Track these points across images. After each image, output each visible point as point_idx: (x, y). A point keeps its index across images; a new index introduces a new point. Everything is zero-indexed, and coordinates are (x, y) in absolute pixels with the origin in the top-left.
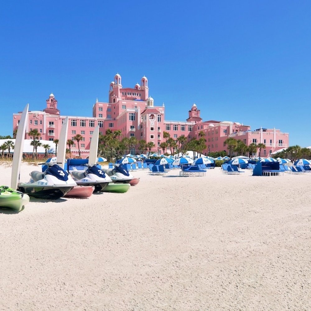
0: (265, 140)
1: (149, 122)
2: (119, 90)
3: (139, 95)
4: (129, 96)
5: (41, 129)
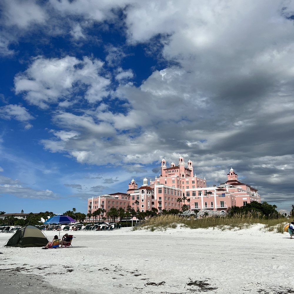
0: (206, 203)
1: (141, 196)
2: (163, 170)
3: (177, 171)
4: (170, 173)
5: (98, 206)
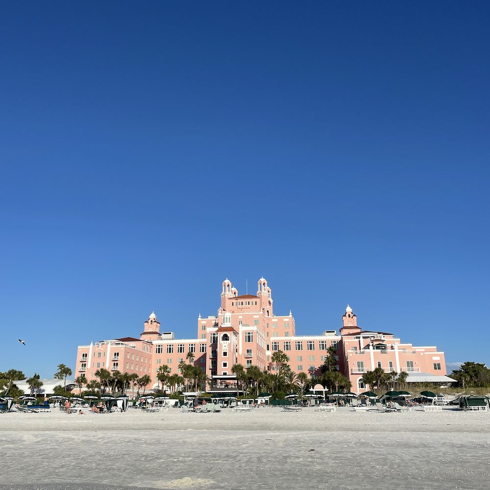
0: (379, 363)
1: (221, 345)
2: (227, 300)
3: (254, 303)
4: (240, 306)
5: (104, 363)
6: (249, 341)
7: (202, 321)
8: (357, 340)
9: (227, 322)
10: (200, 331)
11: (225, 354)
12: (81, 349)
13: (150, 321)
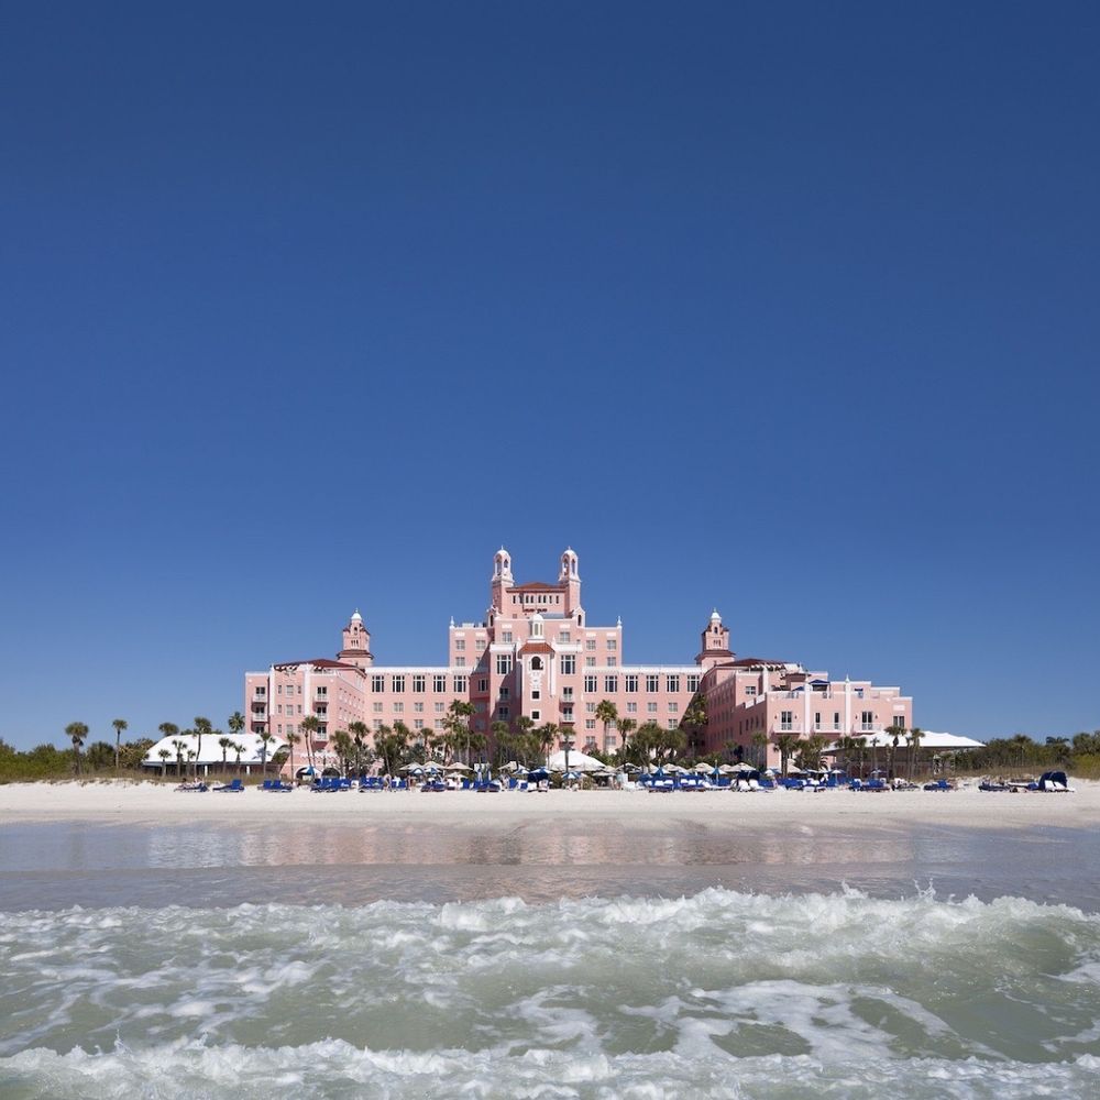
0: (818, 715)
1: (528, 677)
2: (504, 592)
3: (554, 599)
4: (528, 605)
5: (300, 706)
6: (568, 672)
7: (458, 632)
8: (757, 674)
9: (537, 633)
10: (454, 652)
11: (536, 695)
12: (253, 678)
13: (352, 629)
